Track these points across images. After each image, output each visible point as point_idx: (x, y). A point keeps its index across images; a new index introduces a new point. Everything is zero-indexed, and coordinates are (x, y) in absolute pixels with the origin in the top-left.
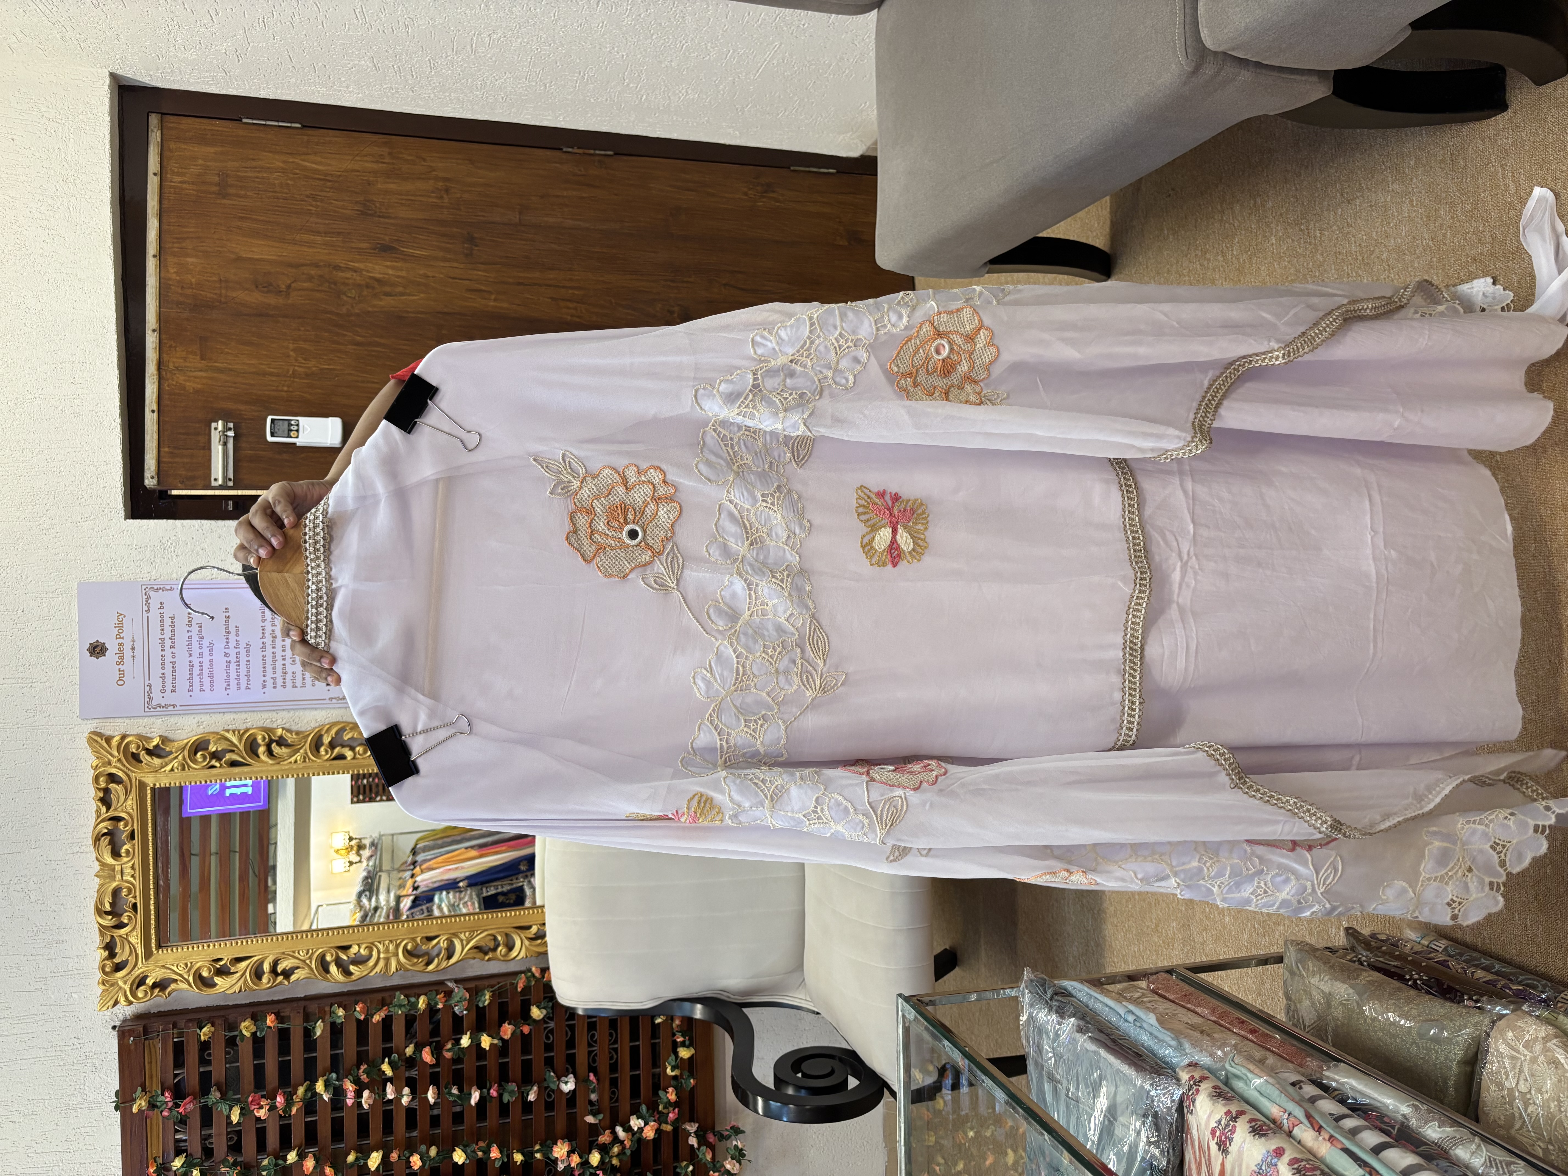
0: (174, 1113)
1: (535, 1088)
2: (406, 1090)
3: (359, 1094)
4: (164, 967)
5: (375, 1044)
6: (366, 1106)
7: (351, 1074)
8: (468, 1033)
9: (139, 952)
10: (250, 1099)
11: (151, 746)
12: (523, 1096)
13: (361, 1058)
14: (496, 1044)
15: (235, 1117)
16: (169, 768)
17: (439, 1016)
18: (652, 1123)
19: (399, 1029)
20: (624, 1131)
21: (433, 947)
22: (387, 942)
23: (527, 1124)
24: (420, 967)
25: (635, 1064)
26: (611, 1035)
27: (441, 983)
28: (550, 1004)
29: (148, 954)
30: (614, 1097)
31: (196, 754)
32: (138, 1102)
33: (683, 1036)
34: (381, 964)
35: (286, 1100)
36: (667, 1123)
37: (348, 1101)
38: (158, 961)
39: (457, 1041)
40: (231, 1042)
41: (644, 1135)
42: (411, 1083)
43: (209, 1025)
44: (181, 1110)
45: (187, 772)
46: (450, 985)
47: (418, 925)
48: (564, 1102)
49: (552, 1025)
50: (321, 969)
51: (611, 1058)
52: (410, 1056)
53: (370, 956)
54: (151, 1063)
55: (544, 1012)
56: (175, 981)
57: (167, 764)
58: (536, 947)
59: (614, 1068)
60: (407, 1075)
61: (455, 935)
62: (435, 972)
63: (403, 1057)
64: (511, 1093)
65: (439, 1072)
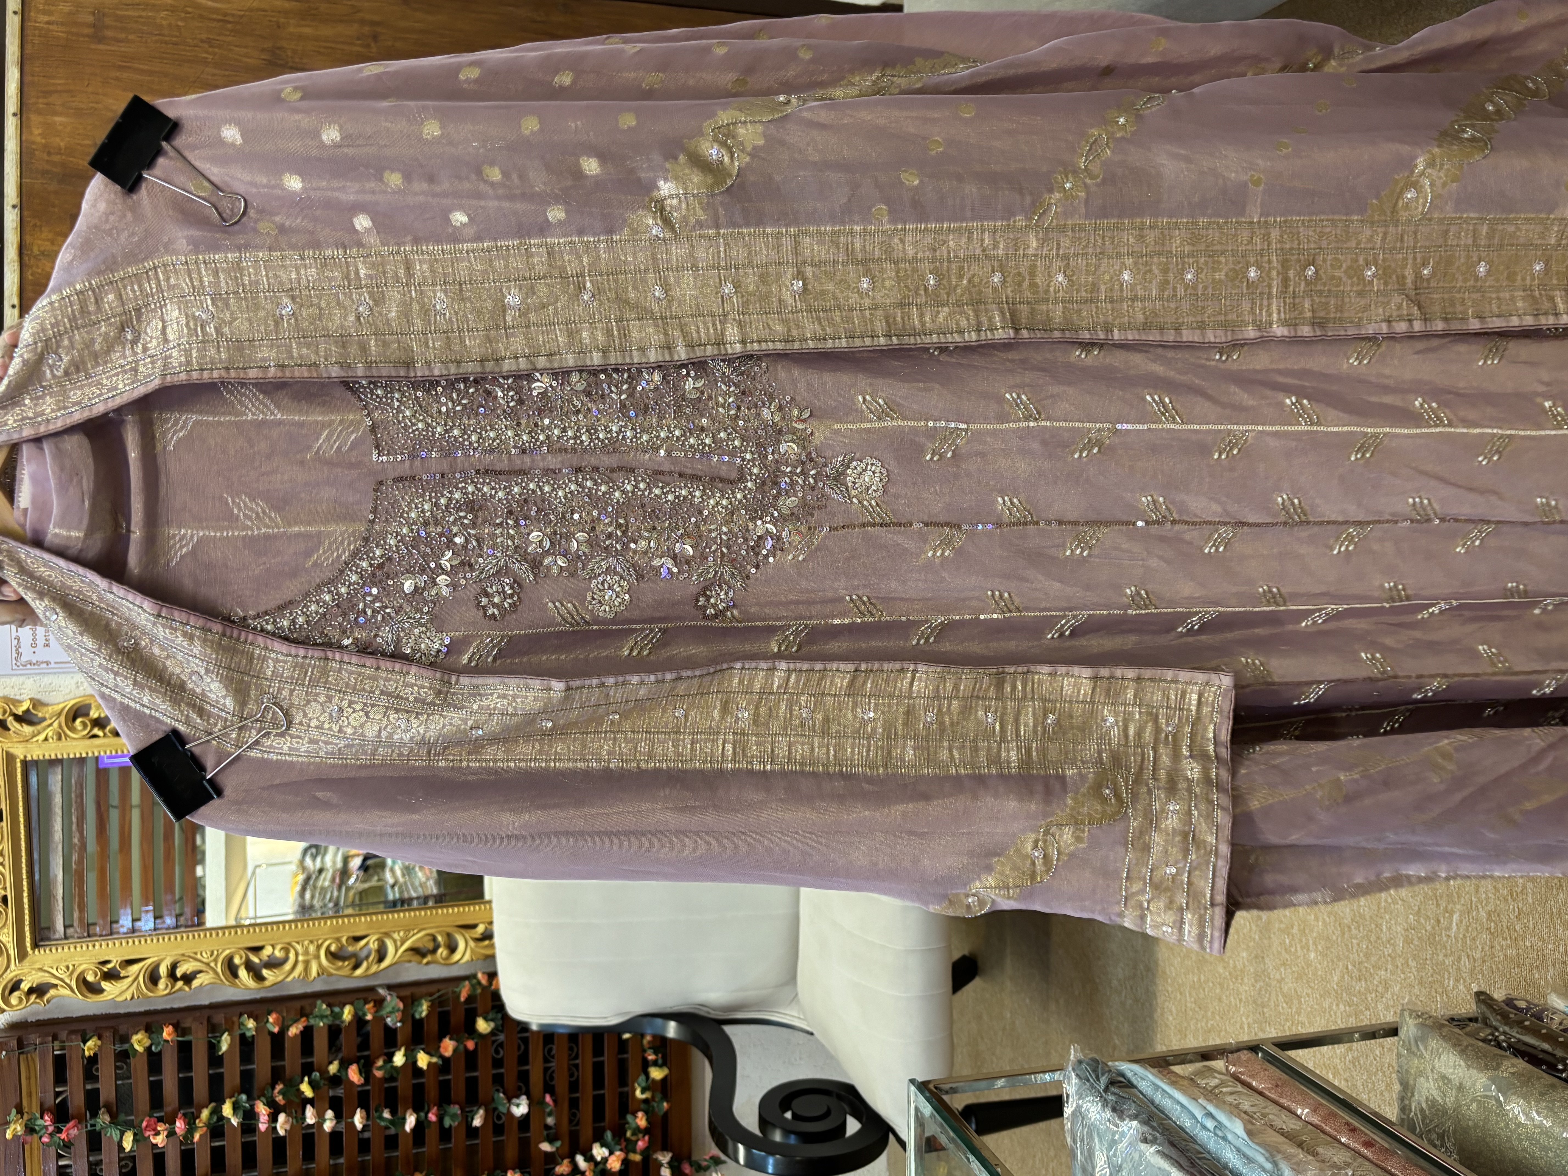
0: (56, 1139)
1: (481, 1112)
2: (330, 1114)
3: (273, 1118)
4: (41, 969)
5: (292, 1060)
6: (282, 1132)
7: (264, 1095)
8: (403, 1049)
9: (11, 952)
10: (144, 1124)
11: (20, 711)
12: (467, 1119)
13: (277, 1075)
14: (435, 1064)
15: (128, 1143)
16: (42, 737)
17: (369, 1028)
18: (618, 1153)
19: (321, 1043)
20: (585, 1160)
21: (361, 949)
22: (306, 943)
23: (472, 1151)
24: (346, 971)
25: (598, 1082)
26: (571, 1049)
27: (372, 989)
28: (500, 1015)
29: (22, 955)
30: (573, 1119)
31: (74, 719)
32: (12, 1127)
33: (656, 1053)
34: (300, 968)
35: (189, 1124)
36: (635, 1152)
37: (260, 1125)
38: (34, 963)
39: (390, 1057)
40: (124, 1056)
41: (608, 1166)
42: (336, 1105)
43: (95, 1039)
44: (63, 1136)
45: (64, 743)
46: (382, 991)
47: (343, 922)
48: (515, 1126)
49: (502, 1037)
50: (228, 973)
51: (571, 1075)
52: (334, 1075)
53: (286, 959)
54: (29, 1078)
55: (492, 1025)
56: (55, 986)
57: (39, 733)
58: (482, 949)
59: (574, 1086)
60: (331, 1093)
61: (388, 934)
62: (365, 977)
63: (326, 1076)
64: (453, 1117)
65: (368, 1091)
